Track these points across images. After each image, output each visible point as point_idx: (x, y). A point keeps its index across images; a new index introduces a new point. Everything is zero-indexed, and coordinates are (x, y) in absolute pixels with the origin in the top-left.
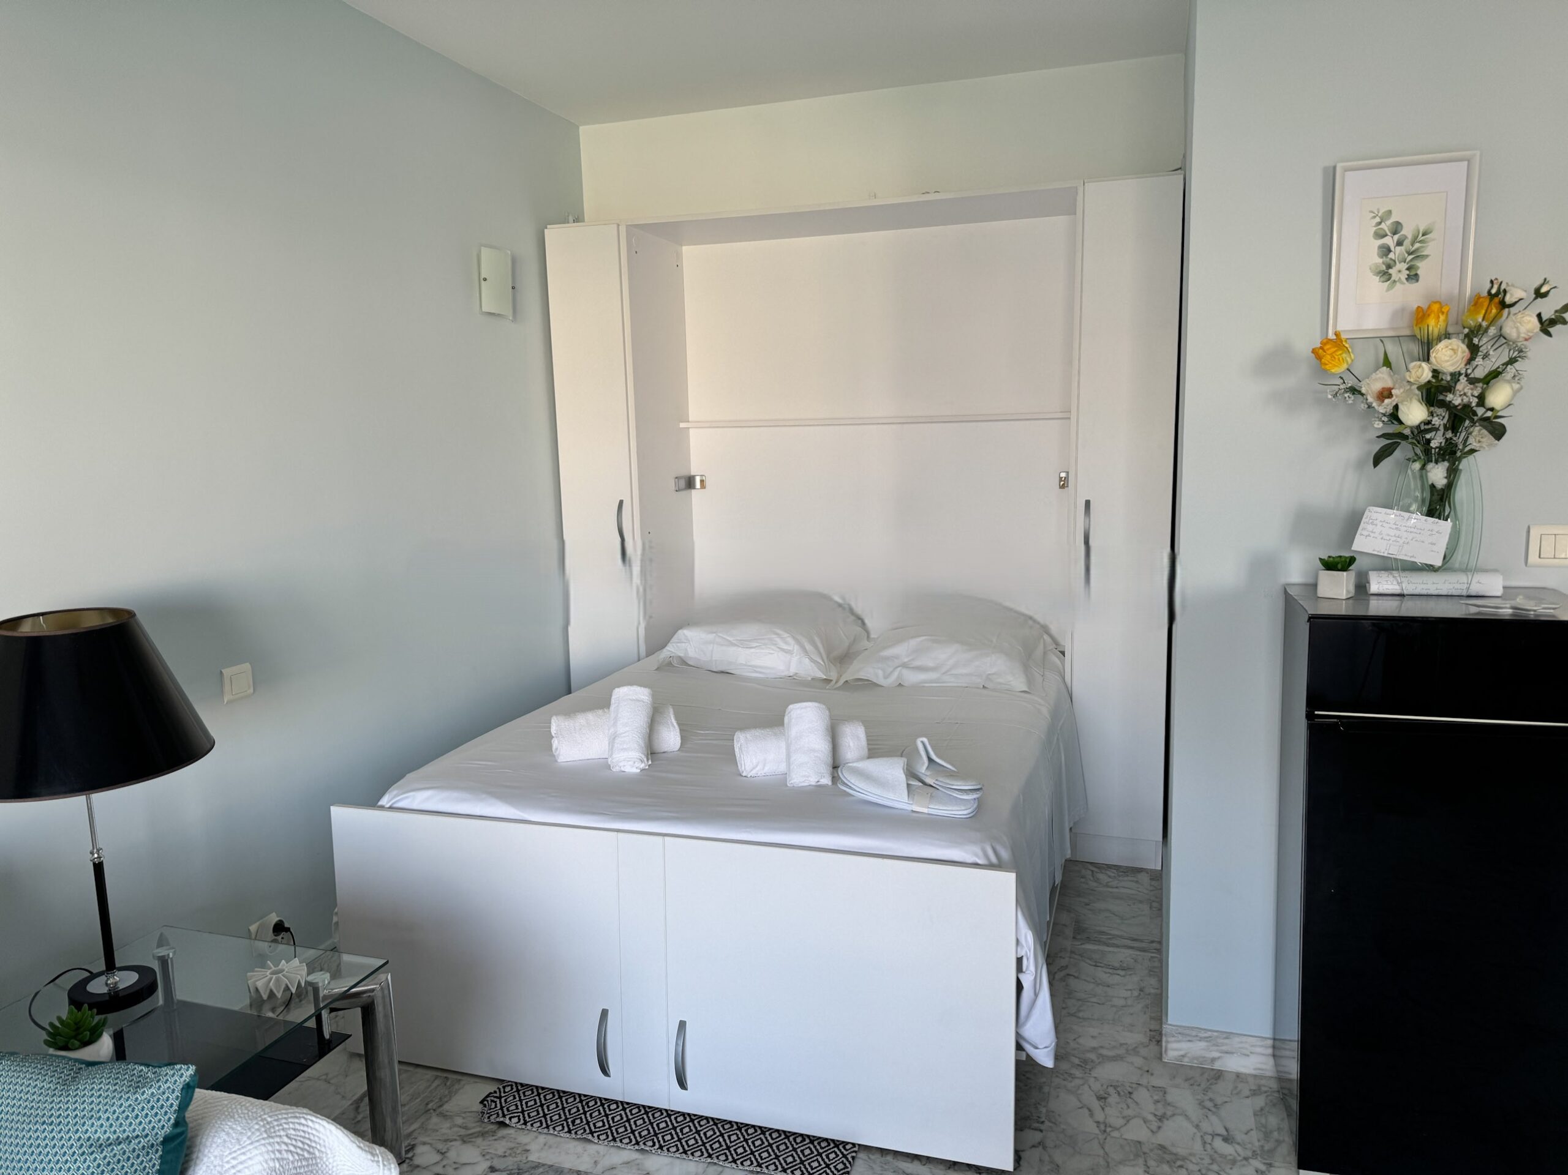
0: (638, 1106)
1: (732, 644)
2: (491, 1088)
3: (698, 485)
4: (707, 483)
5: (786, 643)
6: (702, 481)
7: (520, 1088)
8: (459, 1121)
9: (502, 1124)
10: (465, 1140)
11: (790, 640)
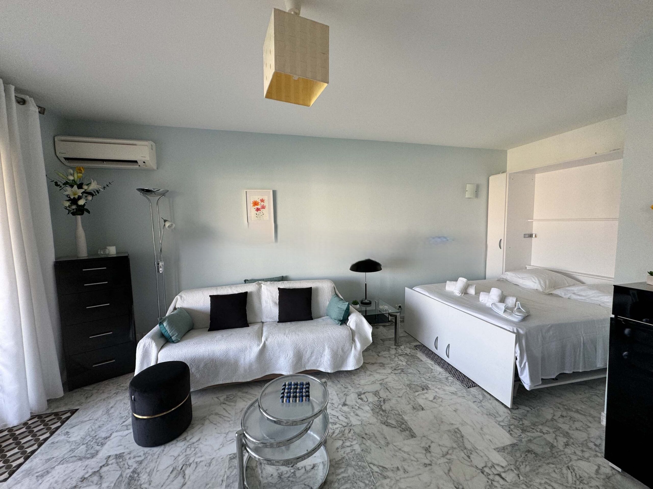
0: (441, 358)
1: (519, 278)
2: (420, 344)
3: (534, 236)
4: (538, 236)
5: (536, 280)
6: (535, 236)
7: (424, 346)
8: (411, 346)
9: (417, 349)
10: (410, 348)
11: (537, 279)
